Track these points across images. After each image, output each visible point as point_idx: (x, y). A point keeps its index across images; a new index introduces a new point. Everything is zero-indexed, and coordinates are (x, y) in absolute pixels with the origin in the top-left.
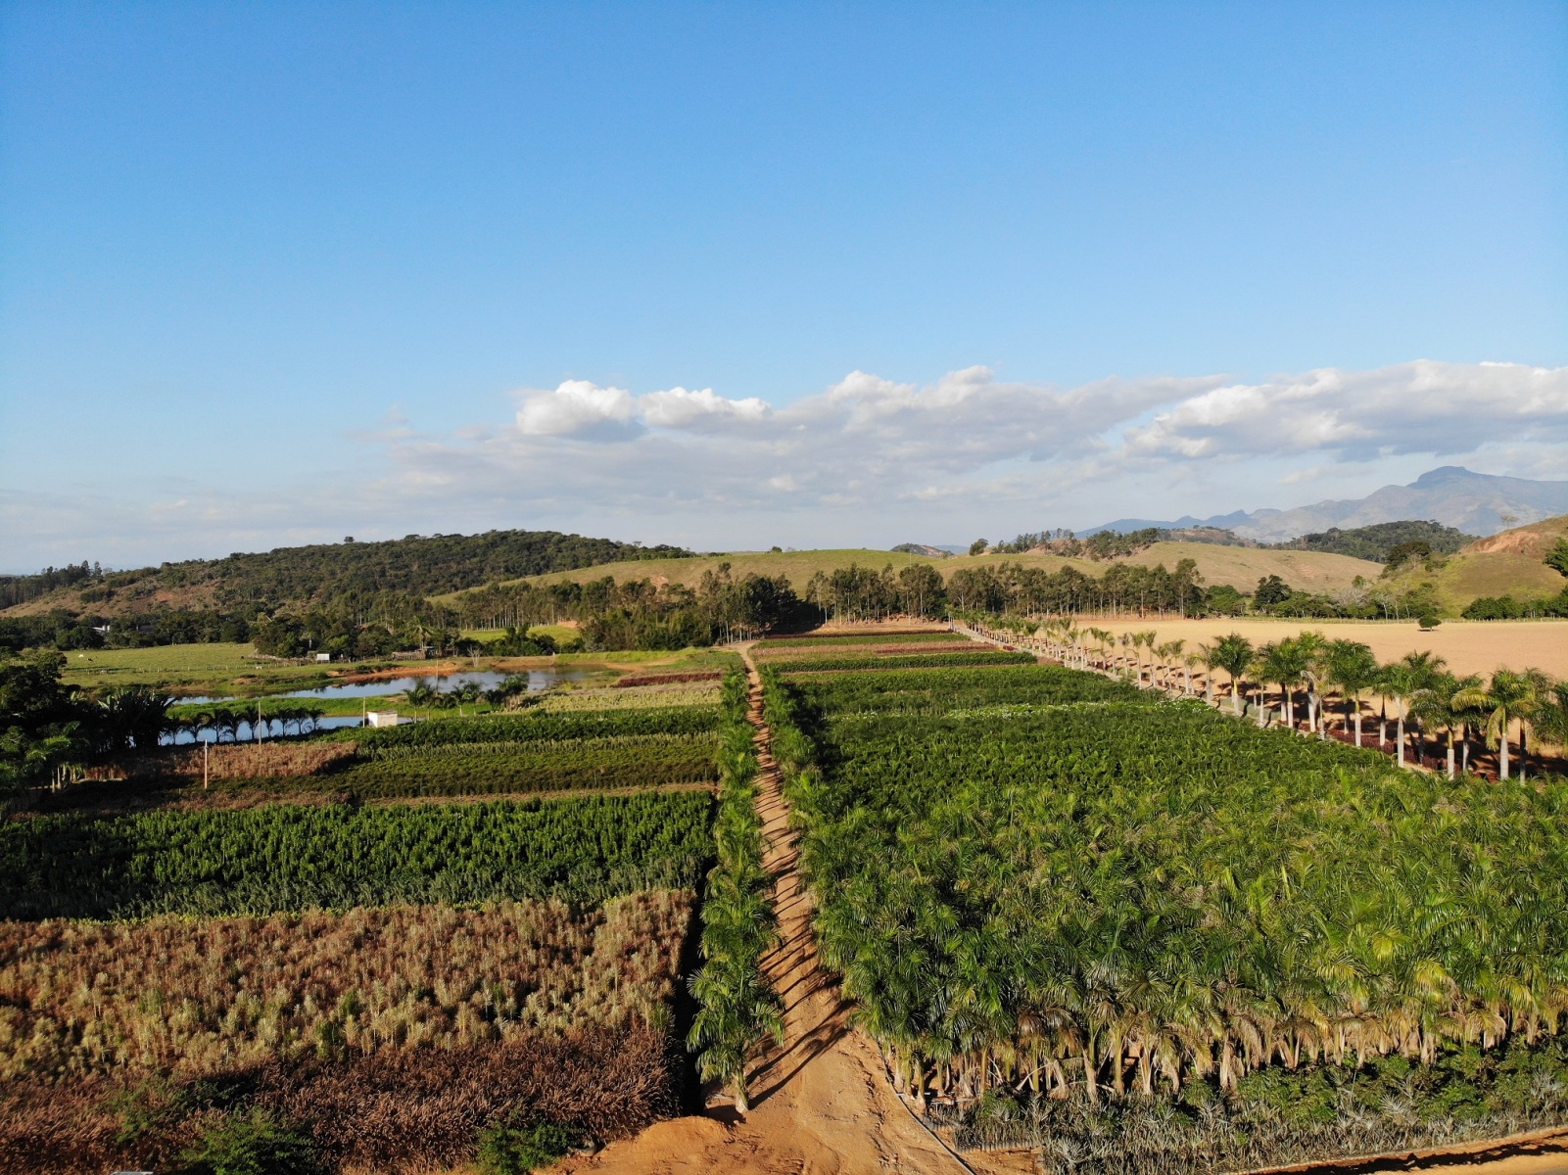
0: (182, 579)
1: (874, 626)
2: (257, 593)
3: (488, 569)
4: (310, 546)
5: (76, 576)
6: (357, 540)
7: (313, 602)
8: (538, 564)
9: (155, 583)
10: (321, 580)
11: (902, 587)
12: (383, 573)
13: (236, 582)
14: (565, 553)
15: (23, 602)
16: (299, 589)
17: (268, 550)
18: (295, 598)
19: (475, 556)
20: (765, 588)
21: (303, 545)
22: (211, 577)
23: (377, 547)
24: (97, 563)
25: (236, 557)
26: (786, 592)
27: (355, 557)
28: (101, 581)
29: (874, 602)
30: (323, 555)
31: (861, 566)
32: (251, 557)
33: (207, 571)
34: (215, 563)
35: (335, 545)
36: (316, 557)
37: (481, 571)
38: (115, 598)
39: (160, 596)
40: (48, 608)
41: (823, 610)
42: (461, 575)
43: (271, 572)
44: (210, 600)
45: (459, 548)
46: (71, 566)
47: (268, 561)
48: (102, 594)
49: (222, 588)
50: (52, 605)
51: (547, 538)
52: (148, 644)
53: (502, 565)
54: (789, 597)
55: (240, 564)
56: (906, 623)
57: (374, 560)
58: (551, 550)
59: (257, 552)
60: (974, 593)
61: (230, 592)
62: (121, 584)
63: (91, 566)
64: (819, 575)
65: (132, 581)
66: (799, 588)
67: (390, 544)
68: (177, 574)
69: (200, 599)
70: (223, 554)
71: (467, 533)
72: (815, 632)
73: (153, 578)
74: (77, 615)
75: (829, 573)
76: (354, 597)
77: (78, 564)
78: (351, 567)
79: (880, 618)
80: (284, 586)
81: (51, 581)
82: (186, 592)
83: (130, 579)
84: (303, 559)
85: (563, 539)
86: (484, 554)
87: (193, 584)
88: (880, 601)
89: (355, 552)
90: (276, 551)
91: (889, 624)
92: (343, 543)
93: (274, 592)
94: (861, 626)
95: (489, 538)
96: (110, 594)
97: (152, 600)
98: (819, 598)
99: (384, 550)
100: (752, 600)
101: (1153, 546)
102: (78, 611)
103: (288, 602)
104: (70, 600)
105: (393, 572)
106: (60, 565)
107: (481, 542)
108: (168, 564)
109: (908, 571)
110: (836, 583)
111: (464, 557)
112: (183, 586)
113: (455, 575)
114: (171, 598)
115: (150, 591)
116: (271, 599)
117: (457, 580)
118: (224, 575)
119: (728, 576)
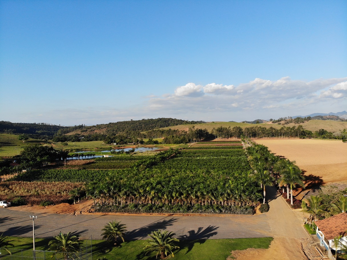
0: (100, 128)
1: (226, 140)
2: (113, 131)
3: (157, 126)
4: (124, 121)
5: (81, 127)
6: (133, 120)
7: (124, 132)
8: (167, 125)
9: (95, 129)
10: (126, 128)
11: (233, 131)
12: (137, 127)
13: (110, 128)
14: (172, 123)
15: (70, 132)
16: (121, 130)
17: (116, 122)
18: (120, 132)
19: (155, 123)
20: (200, 131)
21: (123, 121)
22: (105, 127)
23: (137, 121)
24: (85, 125)
25: (110, 123)
26: (207, 132)
27: (132, 124)
28: (85, 128)
29: (226, 134)
30: (126, 123)
31: (223, 127)
32: (113, 123)
33: (105, 126)
34: (106, 125)
35: (129, 121)
36: (125, 123)
37: (156, 126)
38: (87, 131)
39: (96, 131)
40: (75, 133)
41: (215, 136)
42: (152, 127)
43: (116, 127)
44: (105, 132)
45: (152, 122)
46: (80, 125)
47: (116, 124)
48: (85, 131)
49: (107, 130)
50: (76, 133)
51: (169, 119)
52: (88, 141)
53: (160, 125)
54: (207, 133)
55: (111, 125)
56: (234, 139)
57: (136, 124)
58: (170, 122)
59: (114, 122)
60: (249, 133)
61: (109, 130)
62: (88, 129)
63: (84, 125)
64: (214, 129)
65: (91, 128)
66: (210, 131)
67: (139, 121)
68: (99, 127)
69: (103, 132)
70: (108, 123)
71: (154, 118)
72: (212, 141)
73: (94, 128)
74: (80, 135)
75: (216, 128)
76: (127, 132)
77: (81, 125)
78: (131, 125)
79: (228, 138)
80: (118, 129)
81: (76, 128)
82: (100, 130)
83: (90, 128)
84: (122, 124)
85: (173, 119)
86: (157, 123)
87: (102, 129)
88: (227, 134)
89: (132, 122)
90: (118, 122)
91: (230, 139)
92: (130, 121)
93: (117, 130)
94: (224, 140)
95: (158, 119)
96: (86, 131)
97: (94, 132)
98: (214, 133)
99: (138, 122)
100: (197, 134)
101: (310, 121)
102: (80, 134)
103: (119, 132)
104: (79, 132)
105: (139, 127)
106: (78, 125)
107: (156, 120)
108: (98, 125)
109: (235, 128)
110: (217, 130)
111: (153, 124)
112: (100, 129)
113: (150, 127)
114: (97, 131)
115: (94, 130)
116: (116, 132)
117: (151, 128)
118: (108, 127)
119: (194, 129)
